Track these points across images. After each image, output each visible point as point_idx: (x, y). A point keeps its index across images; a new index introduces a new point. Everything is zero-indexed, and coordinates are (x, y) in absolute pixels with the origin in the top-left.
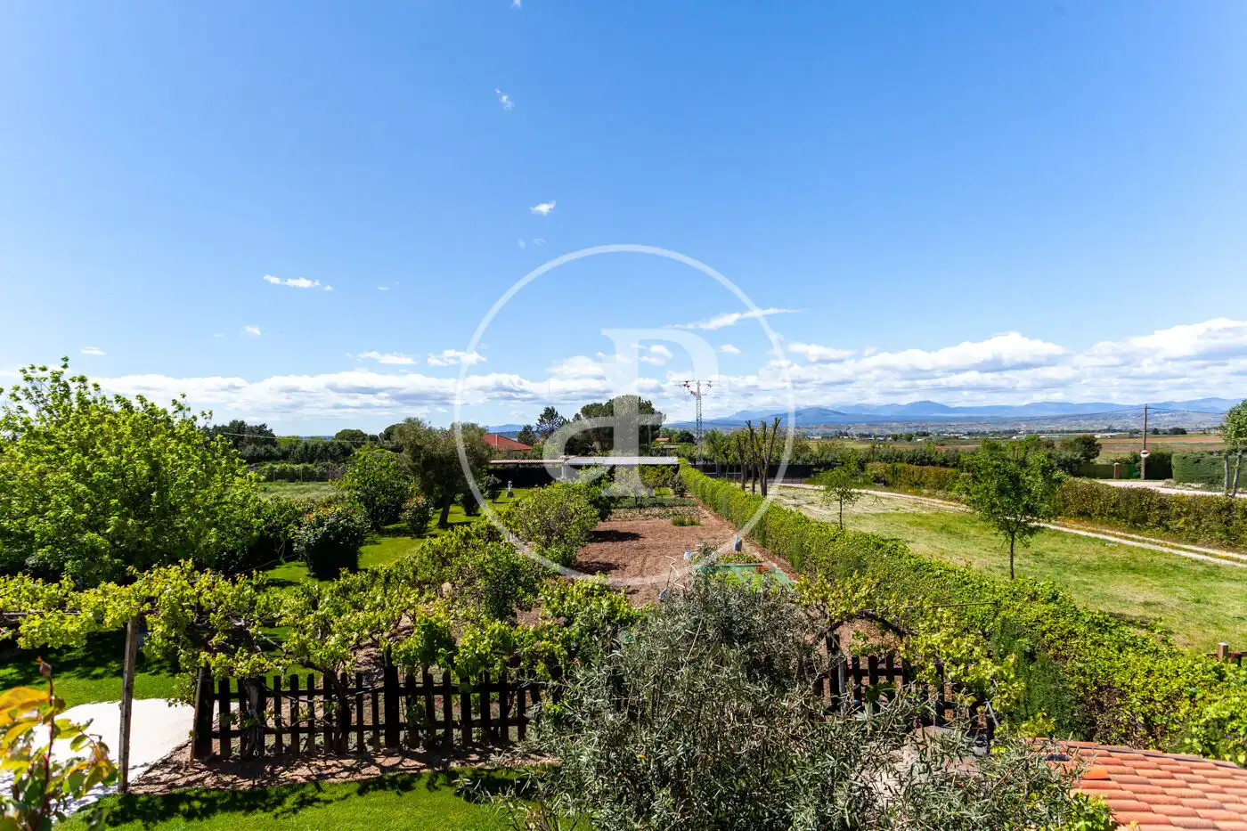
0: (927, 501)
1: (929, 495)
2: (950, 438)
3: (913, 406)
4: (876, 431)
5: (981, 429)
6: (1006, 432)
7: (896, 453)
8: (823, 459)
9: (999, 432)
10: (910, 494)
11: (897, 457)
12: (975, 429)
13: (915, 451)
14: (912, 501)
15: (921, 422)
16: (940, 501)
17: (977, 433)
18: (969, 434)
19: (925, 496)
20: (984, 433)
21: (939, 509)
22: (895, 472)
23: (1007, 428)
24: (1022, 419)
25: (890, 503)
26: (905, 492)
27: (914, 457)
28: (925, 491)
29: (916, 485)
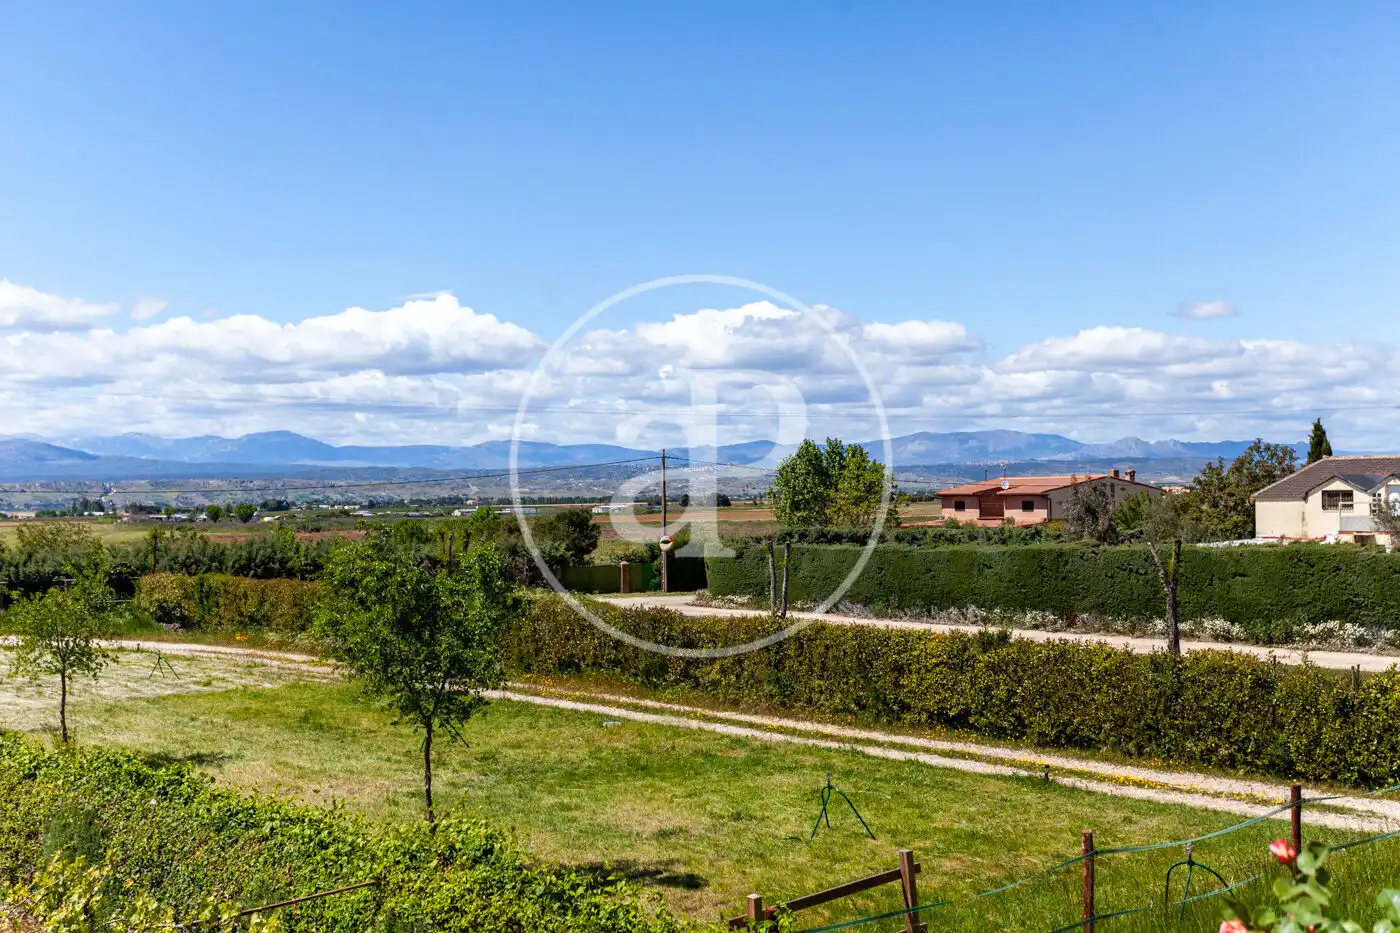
0: (273, 660)
1: (280, 646)
2: (333, 514)
3: (252, 439)
4: (171, 497)
5: (397, 494)
6: (442, 502)
7: (209, 551)
8: (31, 568)
9: (429, 502)
10: (240, 644)
11: (212, 559)
12: (383, 494)
13: (251, 544)
14: (240, 661)
15: (273, 477)
16: (304, 657)
17: (388, 504)
18: (372, 505)
19: (272, 648)
20: (401, 503)
21: (300, 674)
22: (206, 595)
23: (445, 494)
24: (467, 476)
25: (194, 669)
26: (229, 641)
27: (250, 559)
28: (272, 636)
29: (252, 624)
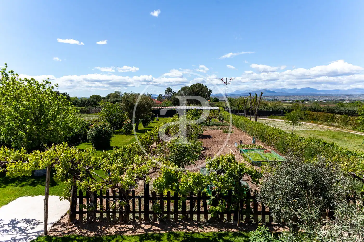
0: (321, 126)
1: (321, 124)
2: (318, 102)
3: (302, 89)
4: (288, 99)
5: (330, 99)
6: (340, 100)
8: (275, 109)
9: (337, 100)
10: (312, 123)
11: (304, 108)
12: (327, 99)
14: (314, 126)
15: (306, 95)
16: (326, 126)
17: (329, 100)
18: (325, 100)
19: (319, 124)
20: (331, 100)
21: (327, 129)
22: (305, 114)
23: (341, 99)
25: (306, 126)
26: (310, 122)
27: (311, 109)
28: (319, 122)
29: (315, 120)
